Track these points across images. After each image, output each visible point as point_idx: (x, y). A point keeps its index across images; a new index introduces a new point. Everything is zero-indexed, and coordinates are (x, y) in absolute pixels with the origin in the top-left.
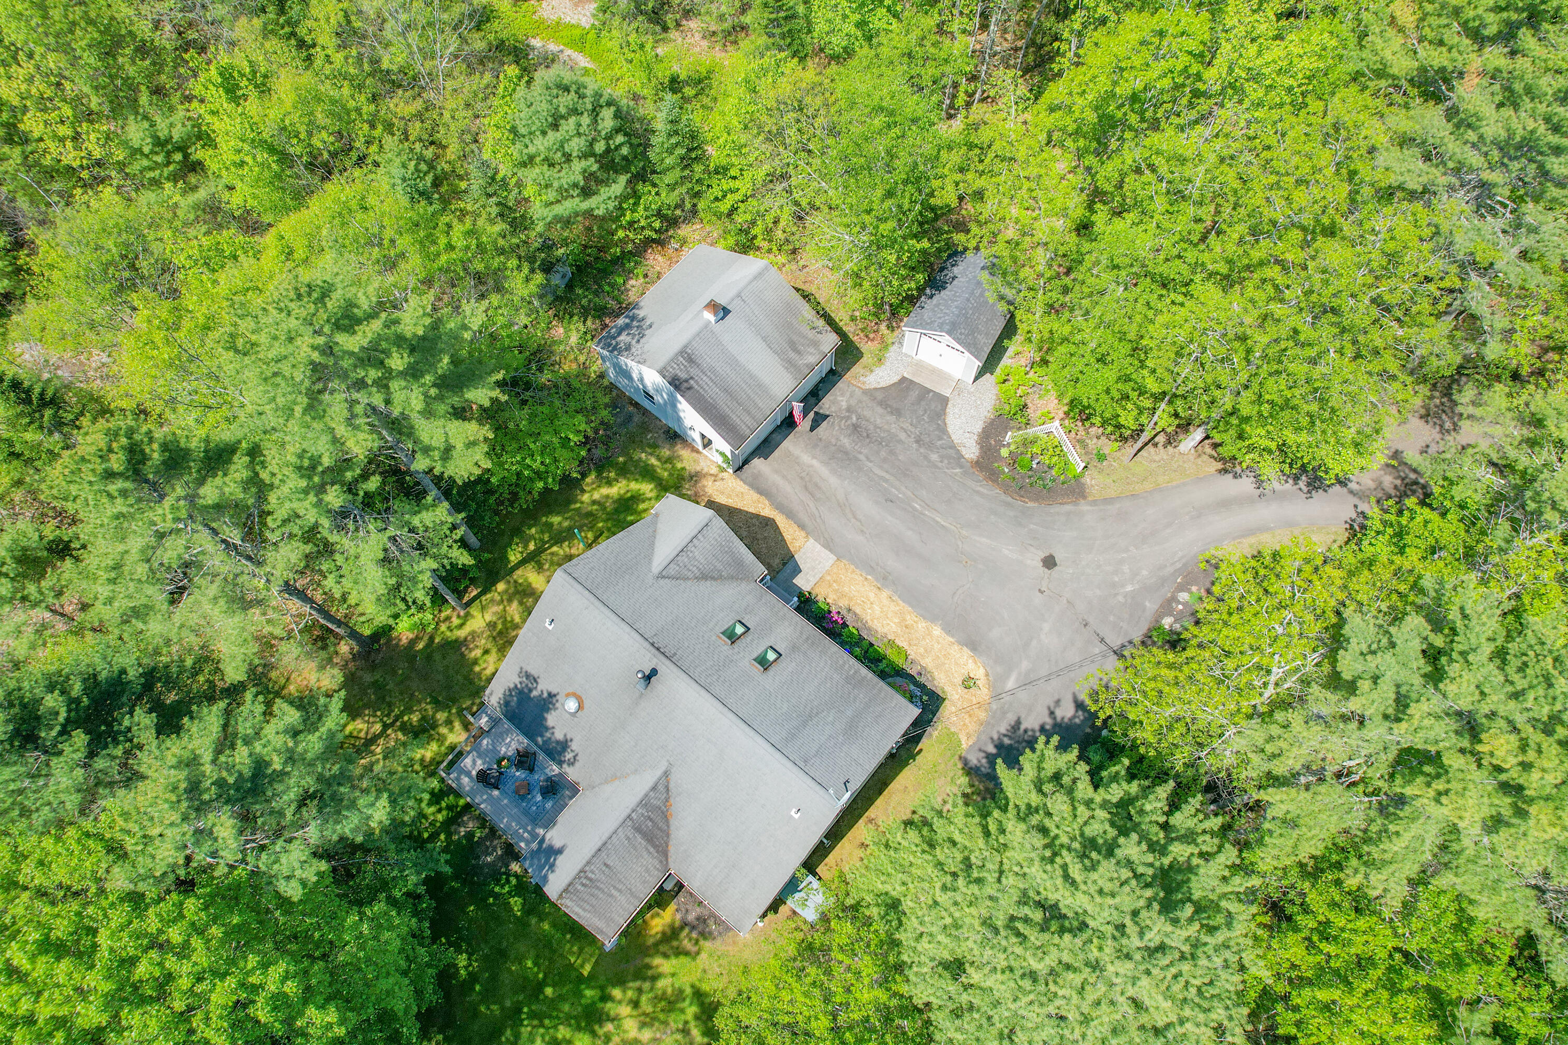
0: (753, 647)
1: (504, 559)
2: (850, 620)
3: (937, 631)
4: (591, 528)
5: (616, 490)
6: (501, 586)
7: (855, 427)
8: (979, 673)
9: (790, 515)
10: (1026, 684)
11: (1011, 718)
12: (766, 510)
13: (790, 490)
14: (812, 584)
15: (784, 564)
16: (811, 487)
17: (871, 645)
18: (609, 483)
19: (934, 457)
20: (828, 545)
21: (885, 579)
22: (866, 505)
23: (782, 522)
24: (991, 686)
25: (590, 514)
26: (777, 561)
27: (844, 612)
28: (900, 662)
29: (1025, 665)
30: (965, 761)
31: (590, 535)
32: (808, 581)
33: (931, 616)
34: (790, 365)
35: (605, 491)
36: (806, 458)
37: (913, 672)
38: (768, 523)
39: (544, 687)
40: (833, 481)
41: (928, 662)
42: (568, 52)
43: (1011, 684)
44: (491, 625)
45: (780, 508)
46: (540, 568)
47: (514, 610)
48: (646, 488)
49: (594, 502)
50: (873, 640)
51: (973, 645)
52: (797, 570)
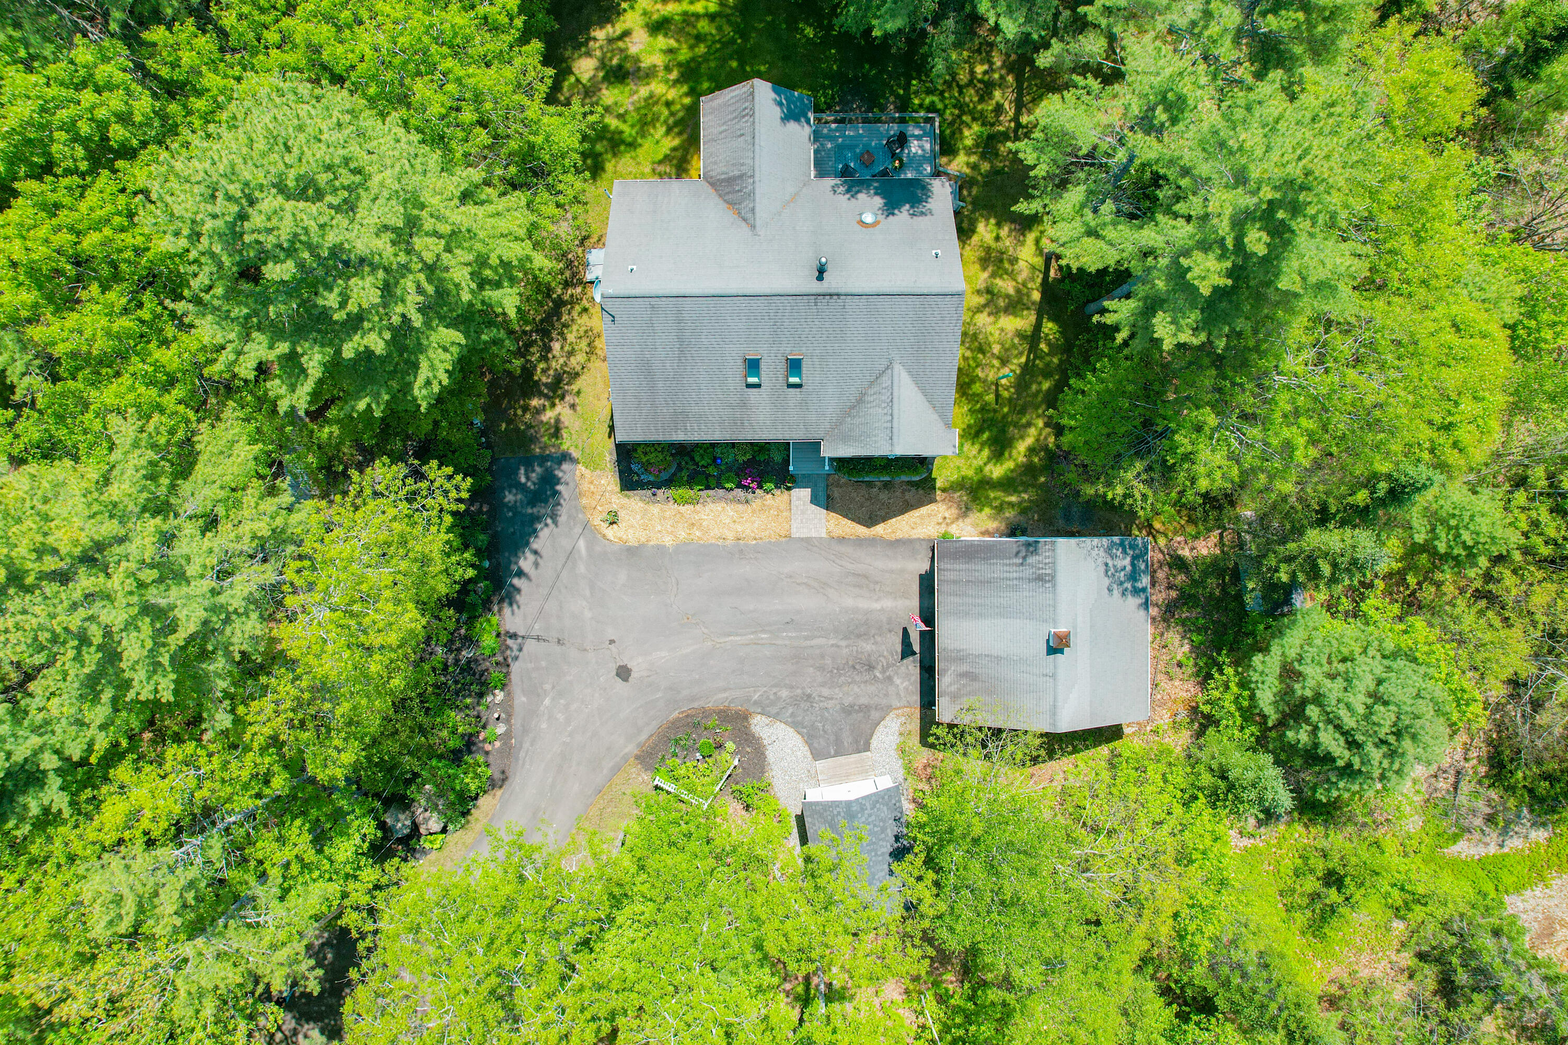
0: (771, 372)
1: (1054, 319)
2: (739, 493)
3: (668, 541)
4: (1010, 400)
5: (1021, 448)
6: (1036, 296)
7: (871, 668)
8: (611, 533)
9: (860, 542)
10: (571, 554)
11: (562, 519)
12: (880, 529)
13: (880, 564)
14: (794, 499)
15: (828, 497)
16: (863, 582)
17: (708, 488)
19: (784, 693)
20: (807, 542)
21: (741, 551)
22: (806, 602)
23: (862, 531)
24: (596, 529)
25: (1023, 411)
26: (836, 495)
27: (750, 496)
28: (676, 492)
29: (582, 568)
30: (574, 461)
31: (1006, 394)
32: (799, 499)
33: (682, 549)
34: (960, 658)
35: (1029, 441)
36: (887, 603)
37: (660, 492)
38: (870, 521)
39: (903, 215)
40: (849, 602)
41: (655, 509)
42: (1493, 849)
43: (582, 544)
44: (1014, 261)
45: (873, 541)
46: (1020, 334)
47: (1006, 286)
48: (997, 471)
49: (1029, 424)
50: (710, 492)
51: (632, 552)
52: (815, 500)
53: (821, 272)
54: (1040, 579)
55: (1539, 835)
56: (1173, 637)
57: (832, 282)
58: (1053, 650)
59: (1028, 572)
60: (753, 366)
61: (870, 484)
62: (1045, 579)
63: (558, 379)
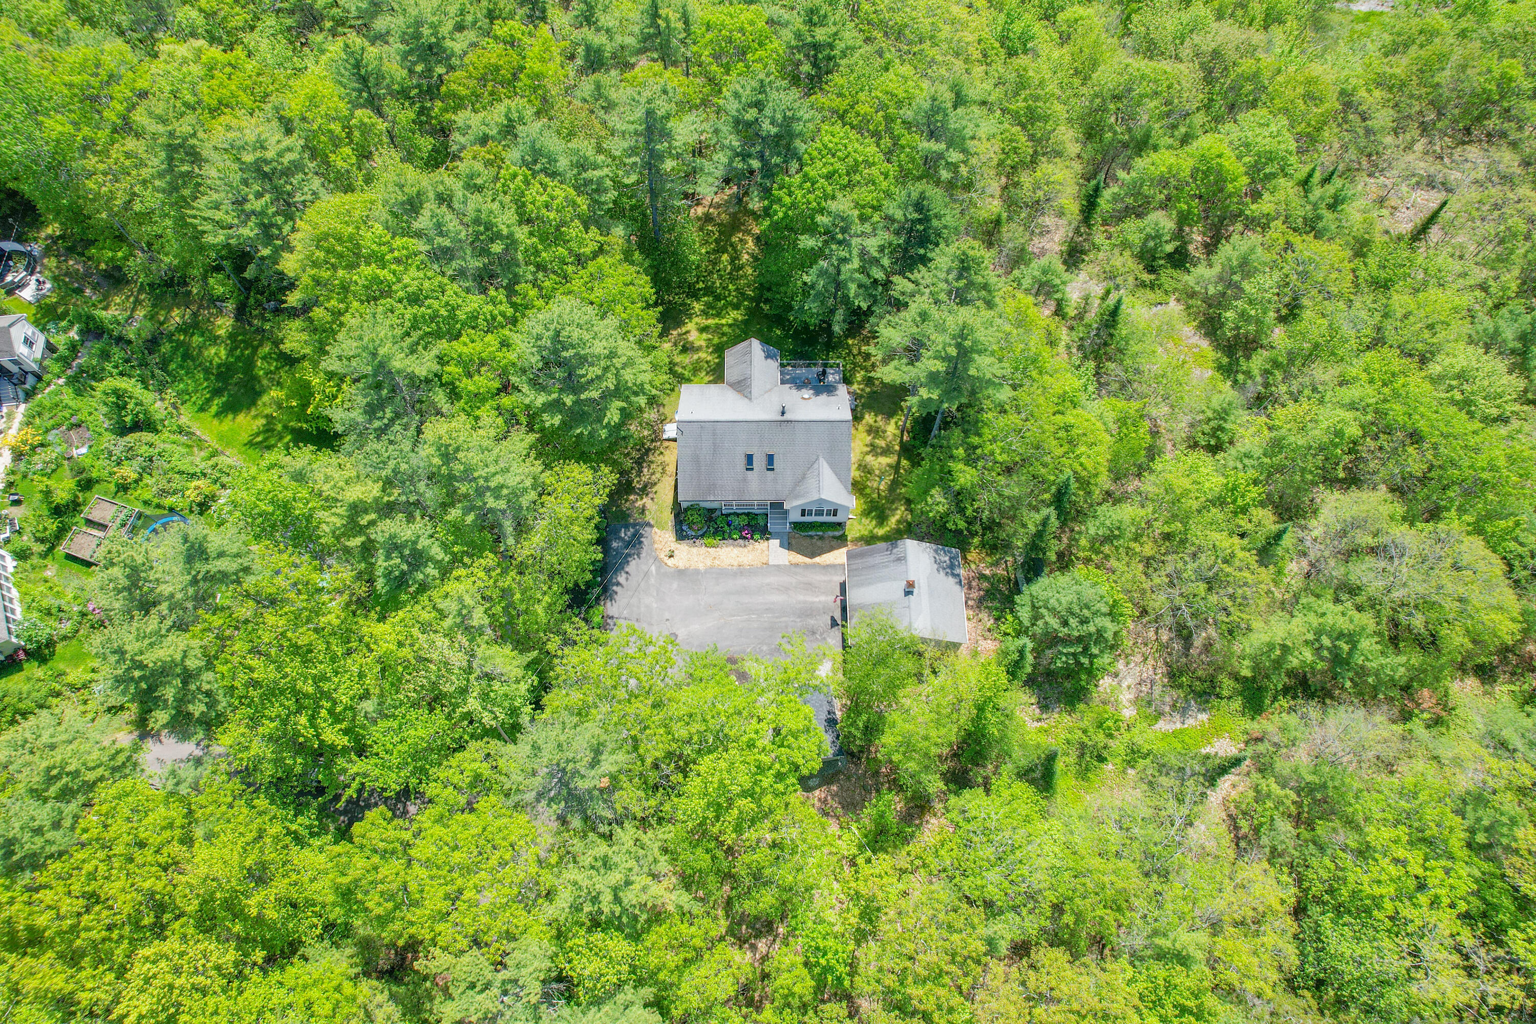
0: (759, 463)
1: (908, 459)
2: (741, 542)
3: (701, 567)
5: (893, 521)
6: (897, 448)
7: (814, 633)
8: (670, 562)
9: (806, 566)
10: (646, 574)
11: (643, 555)
12: (817, 560)
13: (818, 578)
14: (770, 545)
15: (789, 544)
16: (809, 587)
17: (724, 539)
18: (899, 522)
19: (765, 648)
20: (778, 567)
21: (741, 571)
22: (777, 598)
23: (807, 560)
24: (661, 561)
25: (893, 502)
26: (794, 542)
27: (747, 543)
28: (705, 541)
29: (652, 581)
30: (651, 526)
32: (773, 545)
33: (709, 570)
35: (897, 517)
36: (822, 598)
37: (697, 541)
38: (812, 555)
39: (823, 397)
40: (801, 598)
41: (694, 550)
43: (653, 568)
44: (884, 432)
45: (814, 566)
46: (889, 465)
47: (881, 443)
48: (880, 532)
49: (897, 509)
50: (725, 541)
51: (681, 573)
52: (782, 545)
53: (783, 413)
54: (899, 559)
55: (1203, 717)
56: (984, 615)
57: (787, 417)
58: (908, 593)
59: (893, 557)
60: (750, 458)
61: (811, 537)
62: (901, 559)
63: (645, 486)
